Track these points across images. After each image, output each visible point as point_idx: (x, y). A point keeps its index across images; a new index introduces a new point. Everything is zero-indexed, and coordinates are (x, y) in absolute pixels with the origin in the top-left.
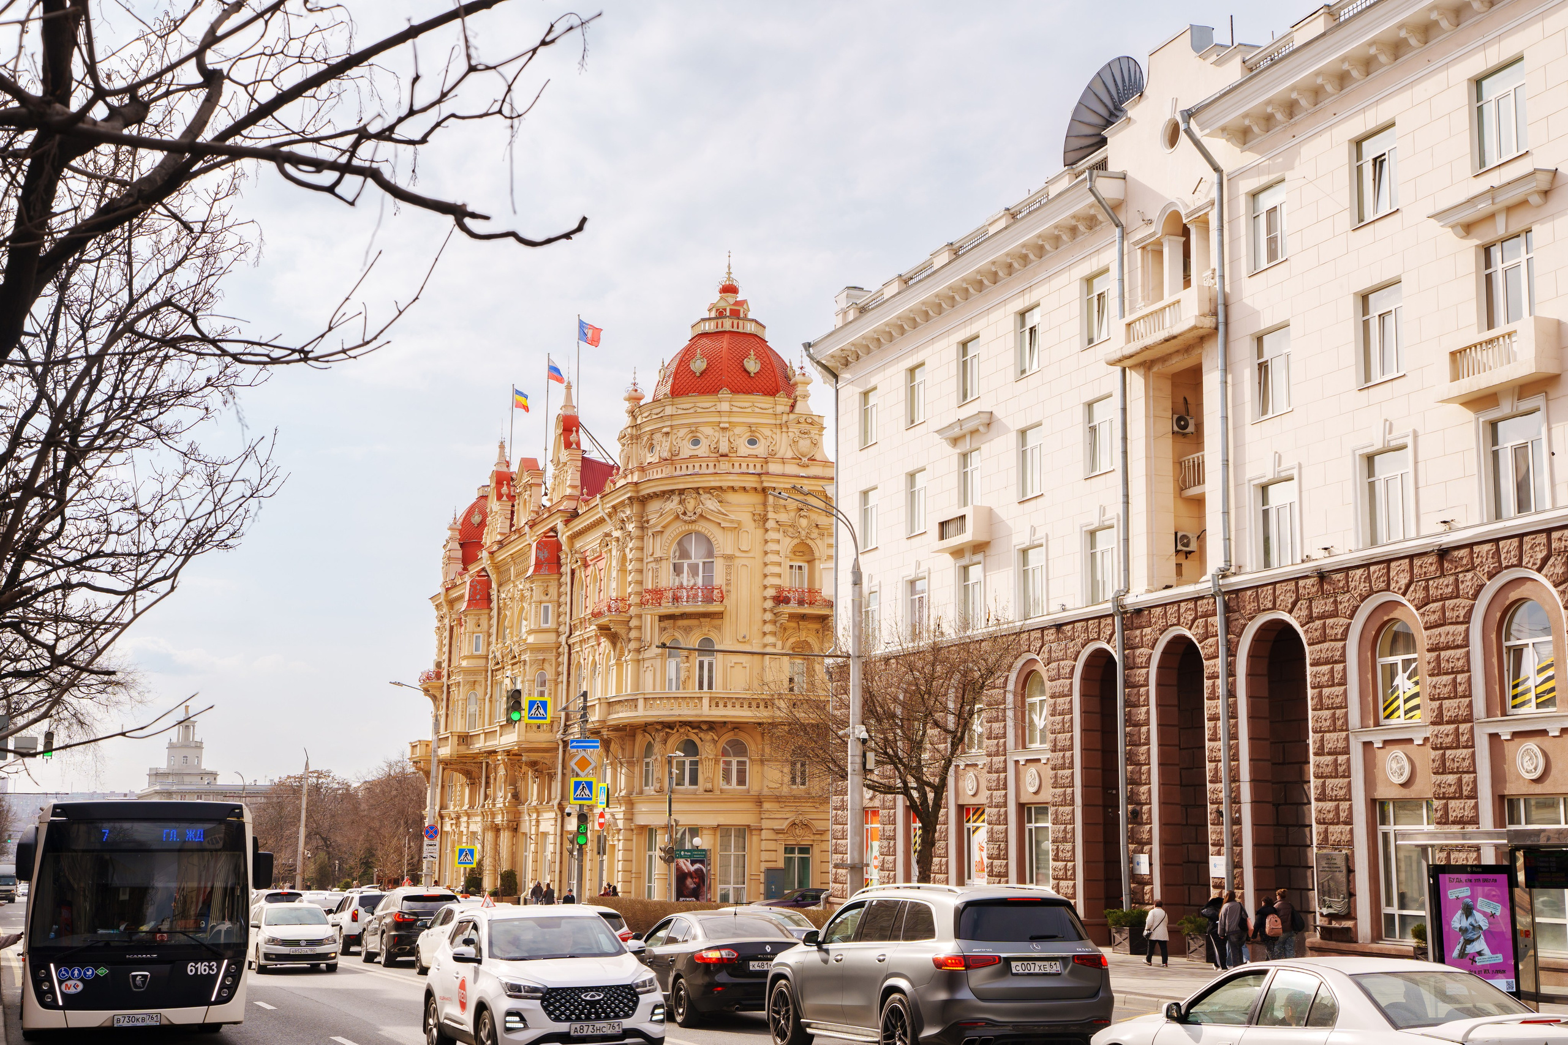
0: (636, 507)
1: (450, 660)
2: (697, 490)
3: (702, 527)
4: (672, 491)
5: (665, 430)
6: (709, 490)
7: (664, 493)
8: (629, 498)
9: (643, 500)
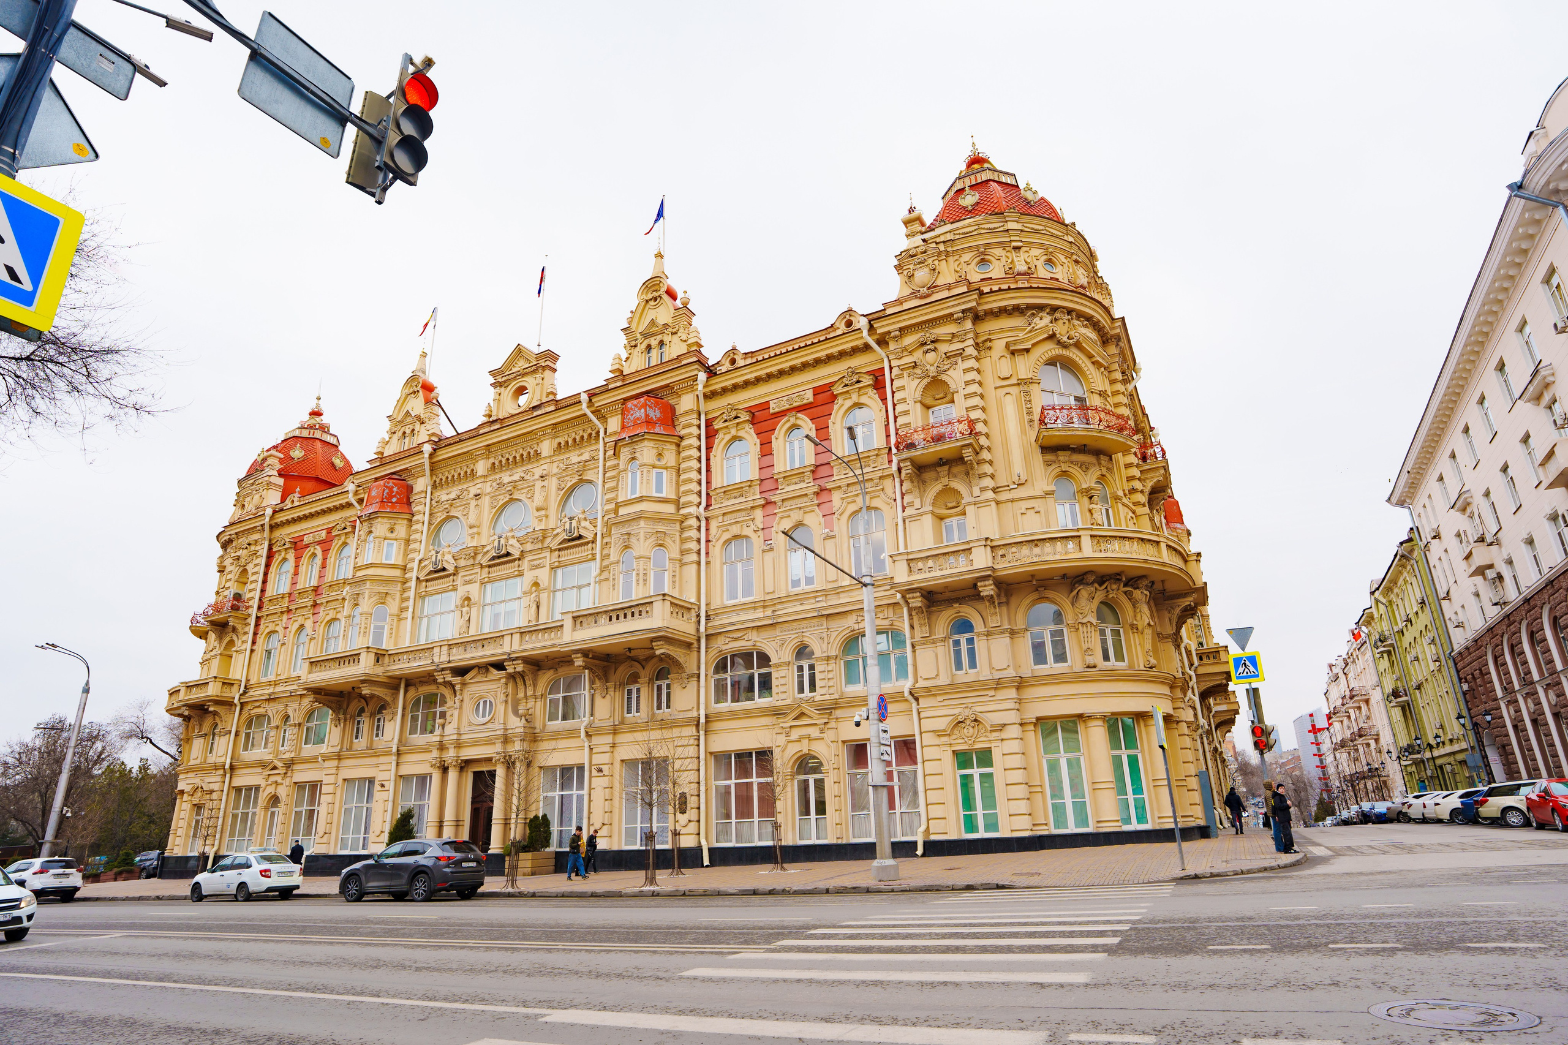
0: (968, 324)
1: (263, 591)
2: (1070, 311)
3: (1074, 354)
4: (1040, 308)
5: (1014, 244)
6: (1080, 315)
7: (1030, 307)
8: (963, 311)
9: (977, 317)
